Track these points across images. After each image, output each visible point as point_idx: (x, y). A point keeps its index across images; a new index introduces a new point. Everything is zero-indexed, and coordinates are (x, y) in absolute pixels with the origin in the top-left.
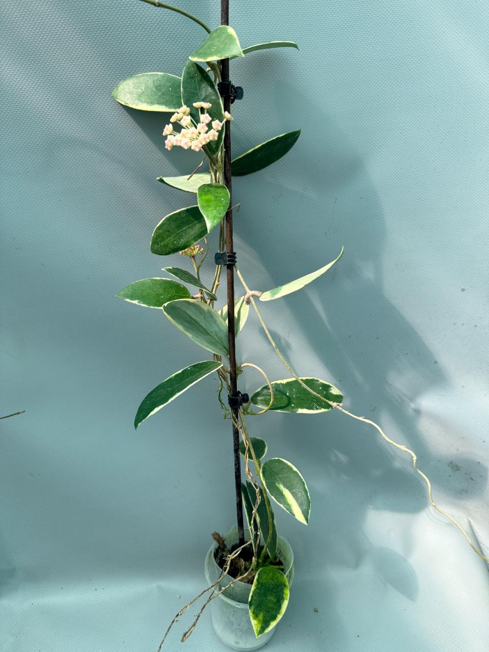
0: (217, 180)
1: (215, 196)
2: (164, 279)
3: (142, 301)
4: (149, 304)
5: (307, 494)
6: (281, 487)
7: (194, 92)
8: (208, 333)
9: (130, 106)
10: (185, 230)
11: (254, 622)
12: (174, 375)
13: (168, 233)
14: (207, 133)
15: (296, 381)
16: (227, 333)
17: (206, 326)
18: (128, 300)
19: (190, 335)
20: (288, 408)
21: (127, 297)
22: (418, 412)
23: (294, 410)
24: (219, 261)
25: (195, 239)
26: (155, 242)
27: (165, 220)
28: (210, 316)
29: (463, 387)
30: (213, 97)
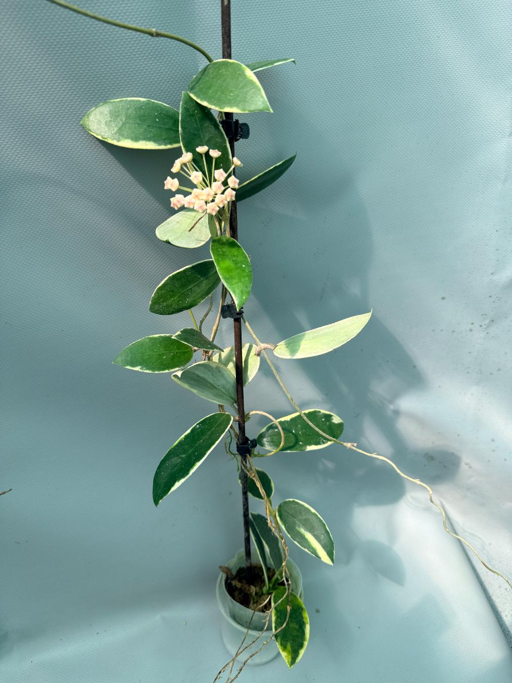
0: (223, 230)
1: (233, 261)
2: (163, 335)
3: (145, 366)
4: (153, 369)
5: (329, 535)
6: (302, 531)
7: (196, 133)
8: (215, 388)
9: (110, 141)
10: (191, 289)
11: (284, 654)
12: (183, 436)
13: (171, 293)
14: (223, 193)
15: (300, 416)
16: (235, 384)
17: (213, 381)
18: (129, 367)
19: (195, 391)
20: (297, 446)
21: (128, 364)
22: (397, 413)
23: (303, 448)
24: (225, 314)
25: (202, 297)
26: (155, 302)
27: (168, 279)
28: (217, 371)
29: (440, 387)
30: (218, 140)
